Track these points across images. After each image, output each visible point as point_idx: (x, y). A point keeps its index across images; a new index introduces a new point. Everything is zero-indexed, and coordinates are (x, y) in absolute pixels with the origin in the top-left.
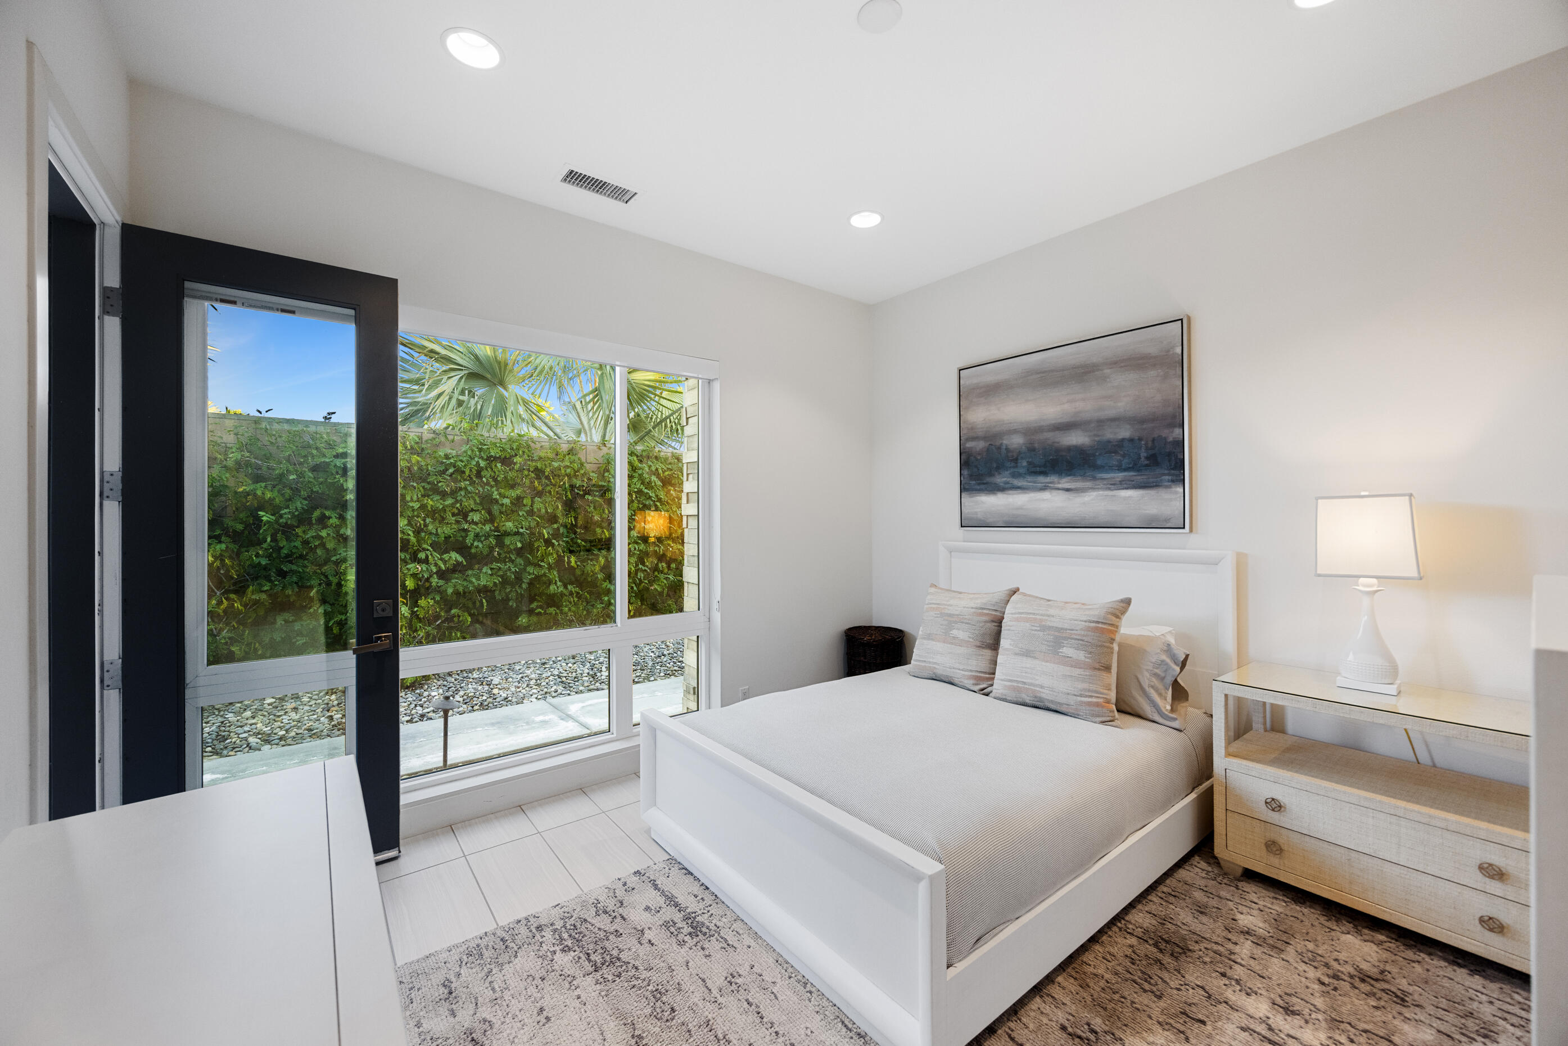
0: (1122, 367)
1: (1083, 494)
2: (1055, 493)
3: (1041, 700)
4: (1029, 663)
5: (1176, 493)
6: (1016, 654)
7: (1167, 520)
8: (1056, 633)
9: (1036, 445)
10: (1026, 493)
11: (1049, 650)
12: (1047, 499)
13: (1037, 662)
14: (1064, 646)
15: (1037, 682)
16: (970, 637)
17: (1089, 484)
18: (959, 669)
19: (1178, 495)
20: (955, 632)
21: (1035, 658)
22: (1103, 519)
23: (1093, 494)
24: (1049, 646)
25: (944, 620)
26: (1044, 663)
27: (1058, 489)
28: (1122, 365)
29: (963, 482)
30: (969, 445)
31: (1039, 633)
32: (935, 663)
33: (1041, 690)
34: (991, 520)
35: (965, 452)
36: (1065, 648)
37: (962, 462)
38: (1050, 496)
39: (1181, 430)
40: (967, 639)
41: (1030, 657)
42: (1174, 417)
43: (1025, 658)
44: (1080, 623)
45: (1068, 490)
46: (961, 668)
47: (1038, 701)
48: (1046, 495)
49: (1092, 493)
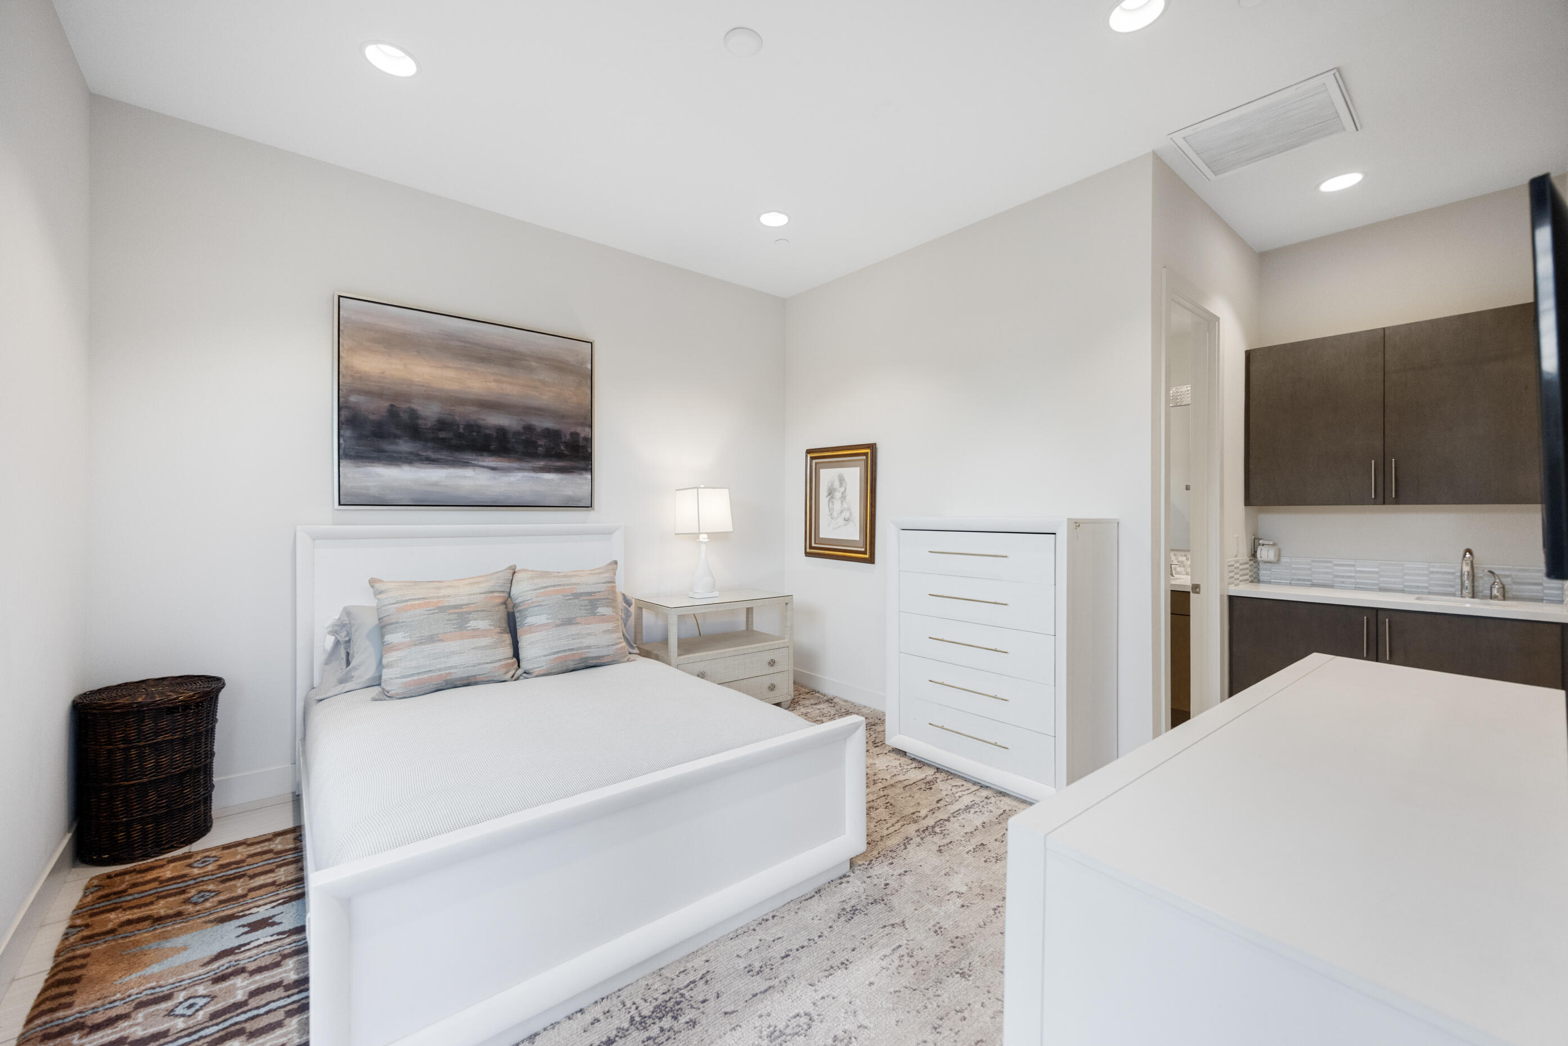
0: (546, 364)
1: (508, 474)
2: (479, 470)
3: (587, 659)
4: (573, 629)
5: (586, 479)
6: (558, 626)
7: (579, 500)
8: (589, 598)
9: (457, 418)
10: (443, 468)
11: (588, 613)
12: (470, 477)
13: (579, 627)
14: (599, 607)
15: (585, 645)
16: (490, 625)
17: (515, 465)
18: (487, 663)
19: (588, 481)
20: (472, 624)
21: (577, 623)
22: (528, 499)
23: (520, 475)
24: (586, 610)
25: (450, 614)
26: (587, 626)
27: (483, 467)
28: (547, 362)
29: (342, 446)
30: (353, 399)
31: (574, 600)
32: (450, 668)
33: (588, 650)
34: (391, 497)
35: (347, 407)
36: (599, 608)
37: (342, 419)
38: (474, 473)
39: (590, 429)
40: (489, 627)
41: (573, 624)
42: (585, 418)
43: (568, 627)
44: (602, 585)
45: (493, 469)
46: (489, 661)
47: (578, 664)
48: (468, 472)
49: (517, 474)
